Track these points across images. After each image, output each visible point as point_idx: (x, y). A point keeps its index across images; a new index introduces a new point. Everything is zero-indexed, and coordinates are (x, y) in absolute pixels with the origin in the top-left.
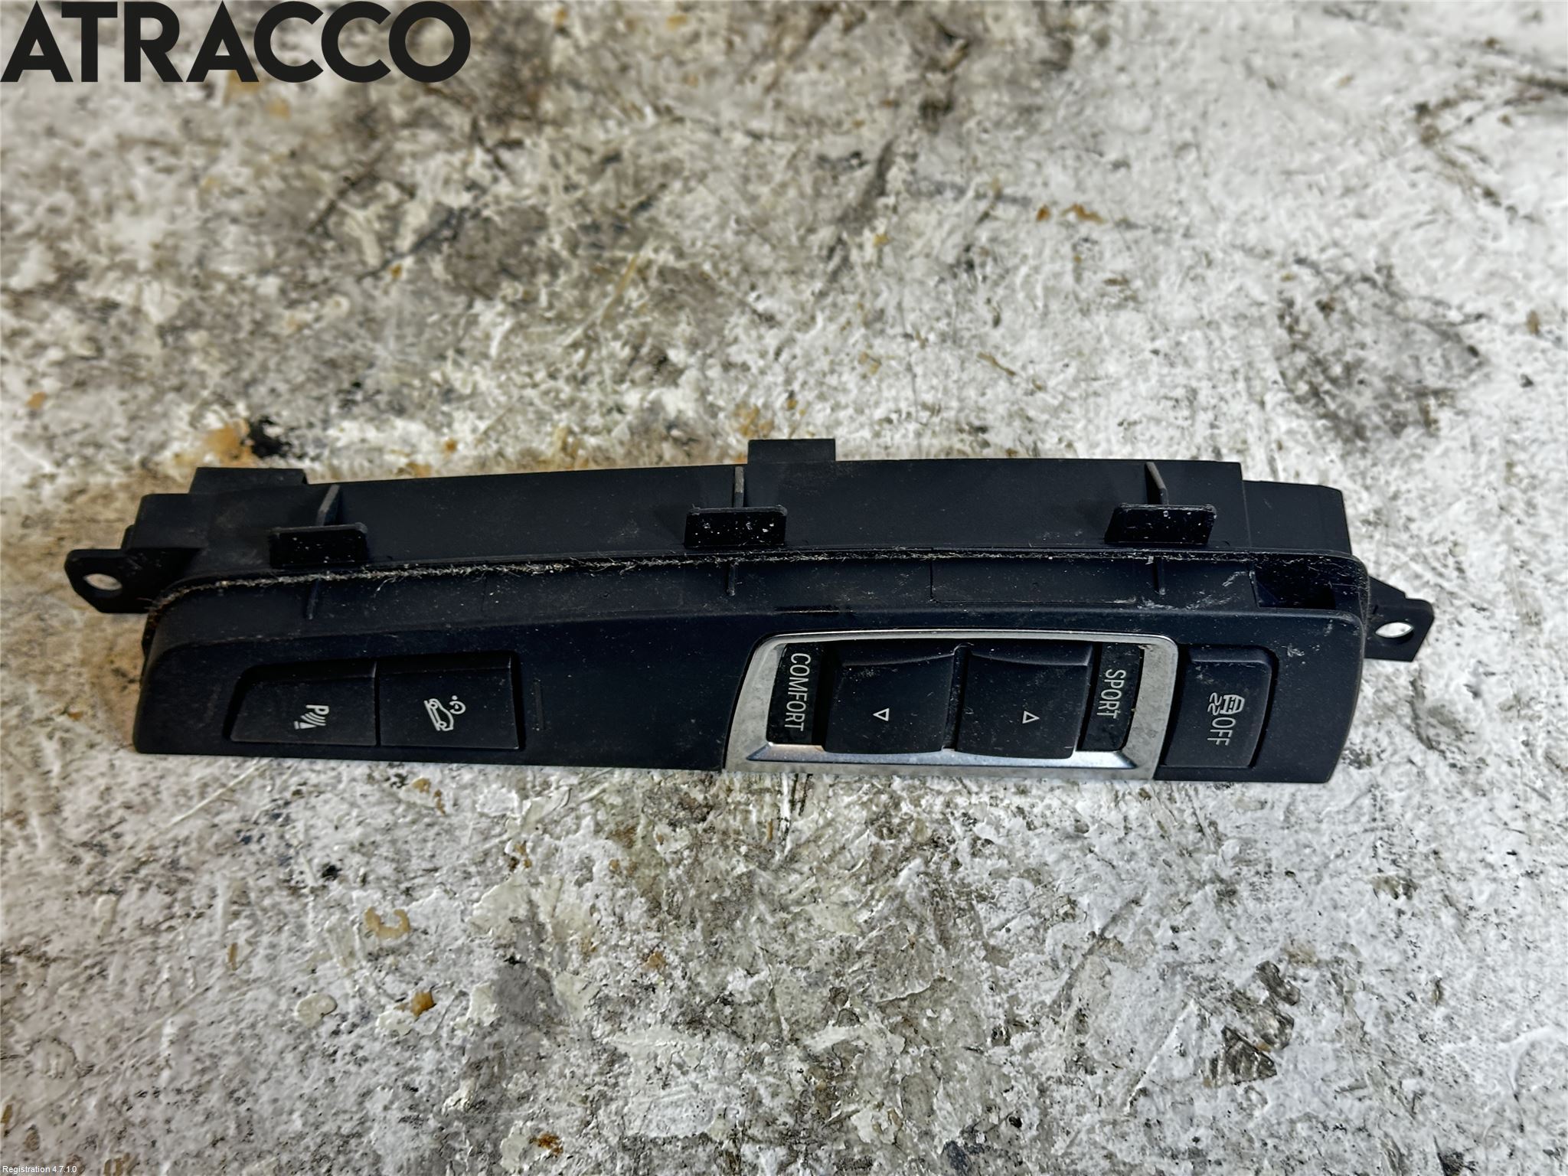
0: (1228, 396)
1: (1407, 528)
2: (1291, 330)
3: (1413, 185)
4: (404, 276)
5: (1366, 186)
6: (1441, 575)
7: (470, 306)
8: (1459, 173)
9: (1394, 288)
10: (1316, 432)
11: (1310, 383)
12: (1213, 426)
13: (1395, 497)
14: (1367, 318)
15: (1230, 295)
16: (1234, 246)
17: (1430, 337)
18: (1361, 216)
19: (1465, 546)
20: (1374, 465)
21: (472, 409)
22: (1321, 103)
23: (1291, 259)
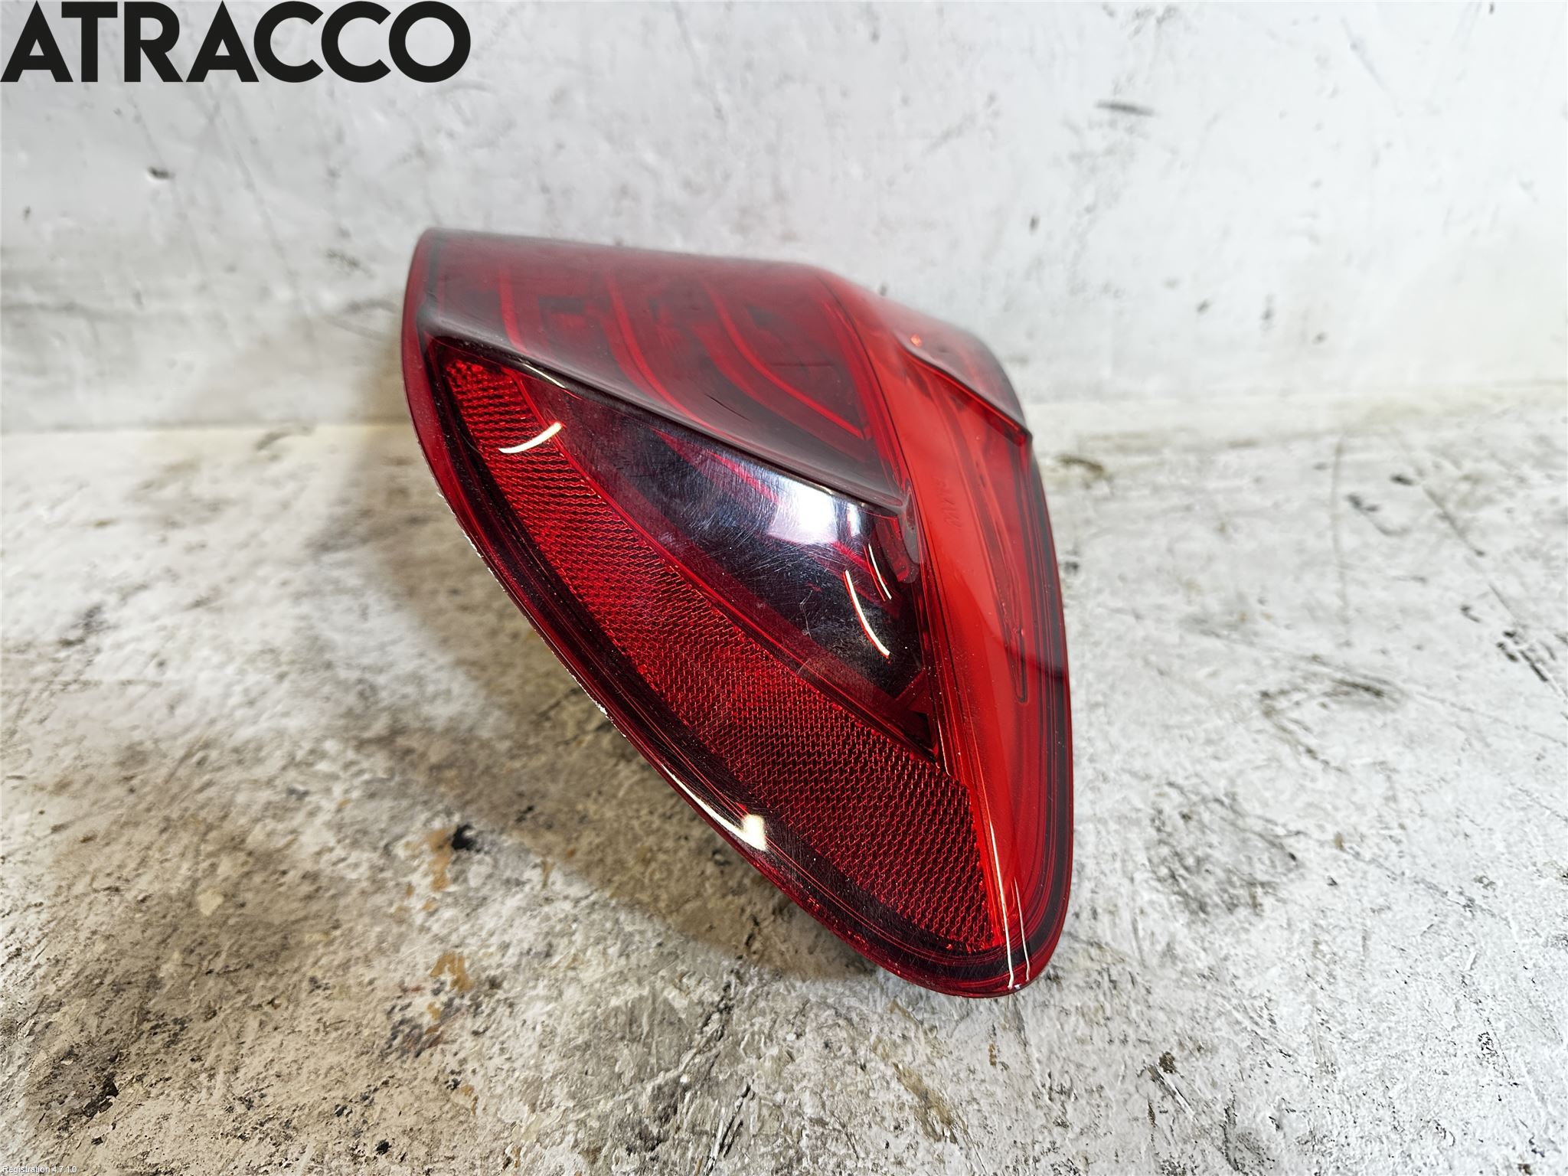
0: (1107, 872)
1: (1233, 983)
2: (1159, 830)
3: (1255, 741)
4: (584, 745)
5: (1222, 739)
6: (1257, 1024)
7: (616, 765)
8: (1288, 736)
9: (1236, 807)
10: (1170, 903)
11: (1170, 869)
12: (1093, 892)
13: (1226, 959)
14: (1215, 827)
15: (1117, 801)
16: (1123, 770)
17: (1261, 844)
18: (1216, 758)
19: (1278, 1003)
20: (1212, 932)
21: (594, 829)
22: (1196, 687)
23: (1164, 782)
